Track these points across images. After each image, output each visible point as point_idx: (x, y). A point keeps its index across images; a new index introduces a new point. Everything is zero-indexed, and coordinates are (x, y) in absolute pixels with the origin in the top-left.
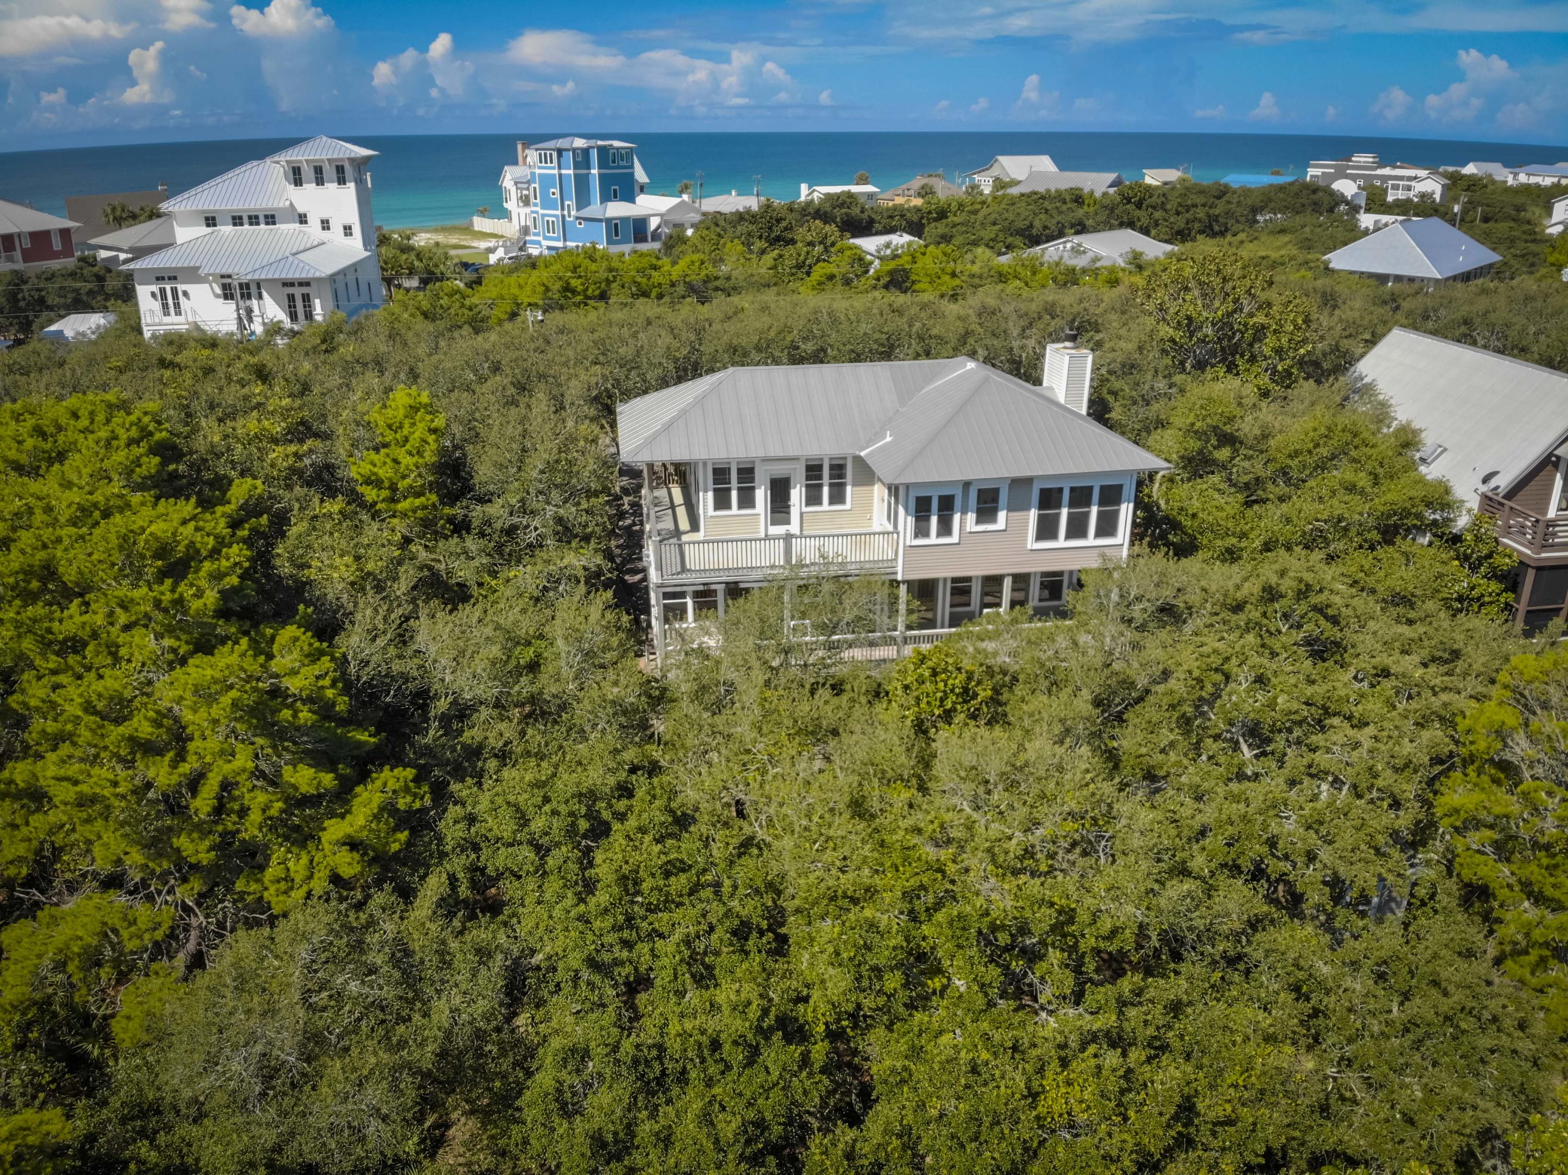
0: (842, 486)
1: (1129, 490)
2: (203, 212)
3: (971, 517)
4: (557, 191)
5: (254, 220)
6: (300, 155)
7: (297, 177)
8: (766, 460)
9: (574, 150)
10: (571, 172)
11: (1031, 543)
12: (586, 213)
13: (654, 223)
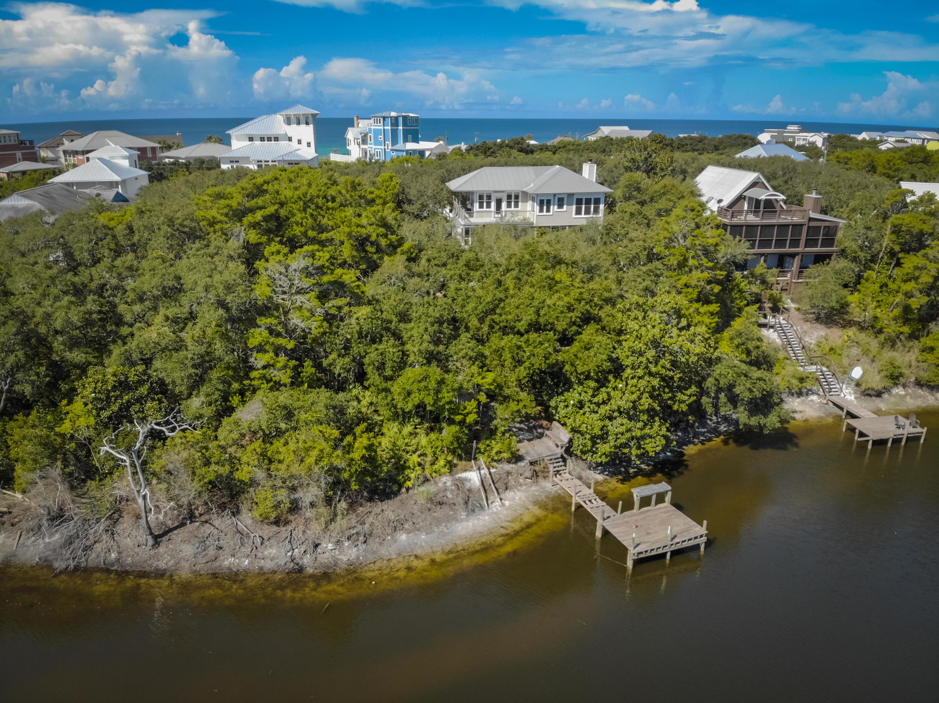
0: (518, 202)
1: (602, 200)
2: (248, 135)
3: (556, 207)
4: (382, 137)
5: (269, 139)
6: (292, 112)
7: (288, 121)
8: (495, 192)
9: (391, 117)
10: (389, 128)
11: (574, 216)
12: (396, 147)
13: (427, 153)
